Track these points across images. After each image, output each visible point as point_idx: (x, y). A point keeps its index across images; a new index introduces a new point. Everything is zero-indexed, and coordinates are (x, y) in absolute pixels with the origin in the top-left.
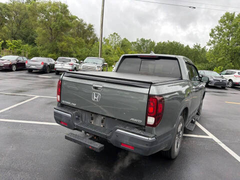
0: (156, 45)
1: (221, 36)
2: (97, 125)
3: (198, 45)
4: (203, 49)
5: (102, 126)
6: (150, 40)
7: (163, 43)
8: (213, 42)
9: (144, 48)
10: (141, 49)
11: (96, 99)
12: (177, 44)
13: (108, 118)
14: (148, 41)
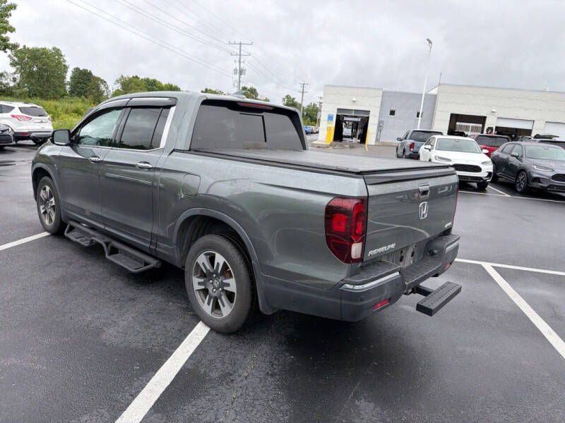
2: (406, 266)
5: (412, 262)
11: (424, 216)
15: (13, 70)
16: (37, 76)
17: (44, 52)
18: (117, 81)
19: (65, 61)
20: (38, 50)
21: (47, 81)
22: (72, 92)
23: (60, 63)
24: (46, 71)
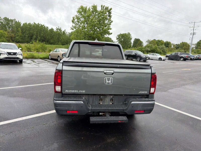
0: (22, 25)
1: (79, 23)
2: (106, 104)
3: (60, 28)
4: (64, 32)
5: (111, 103)
6: (15, 19)
7: (29, 24)
8: (75, 27)
9: (9, 28)
10: (6, 28)
11: (109, 83)
12: (42, 26)
13: (116, 96)
14: (12, 21)
15: (117, 40)
16: (123, 42)
17: (125, 34)
18: (147, 41)
19: (131, 36)
20: (124, 34)
21: (125, 43)
22: (133, 46)
23: (129, 37)
24: (125, 40)
